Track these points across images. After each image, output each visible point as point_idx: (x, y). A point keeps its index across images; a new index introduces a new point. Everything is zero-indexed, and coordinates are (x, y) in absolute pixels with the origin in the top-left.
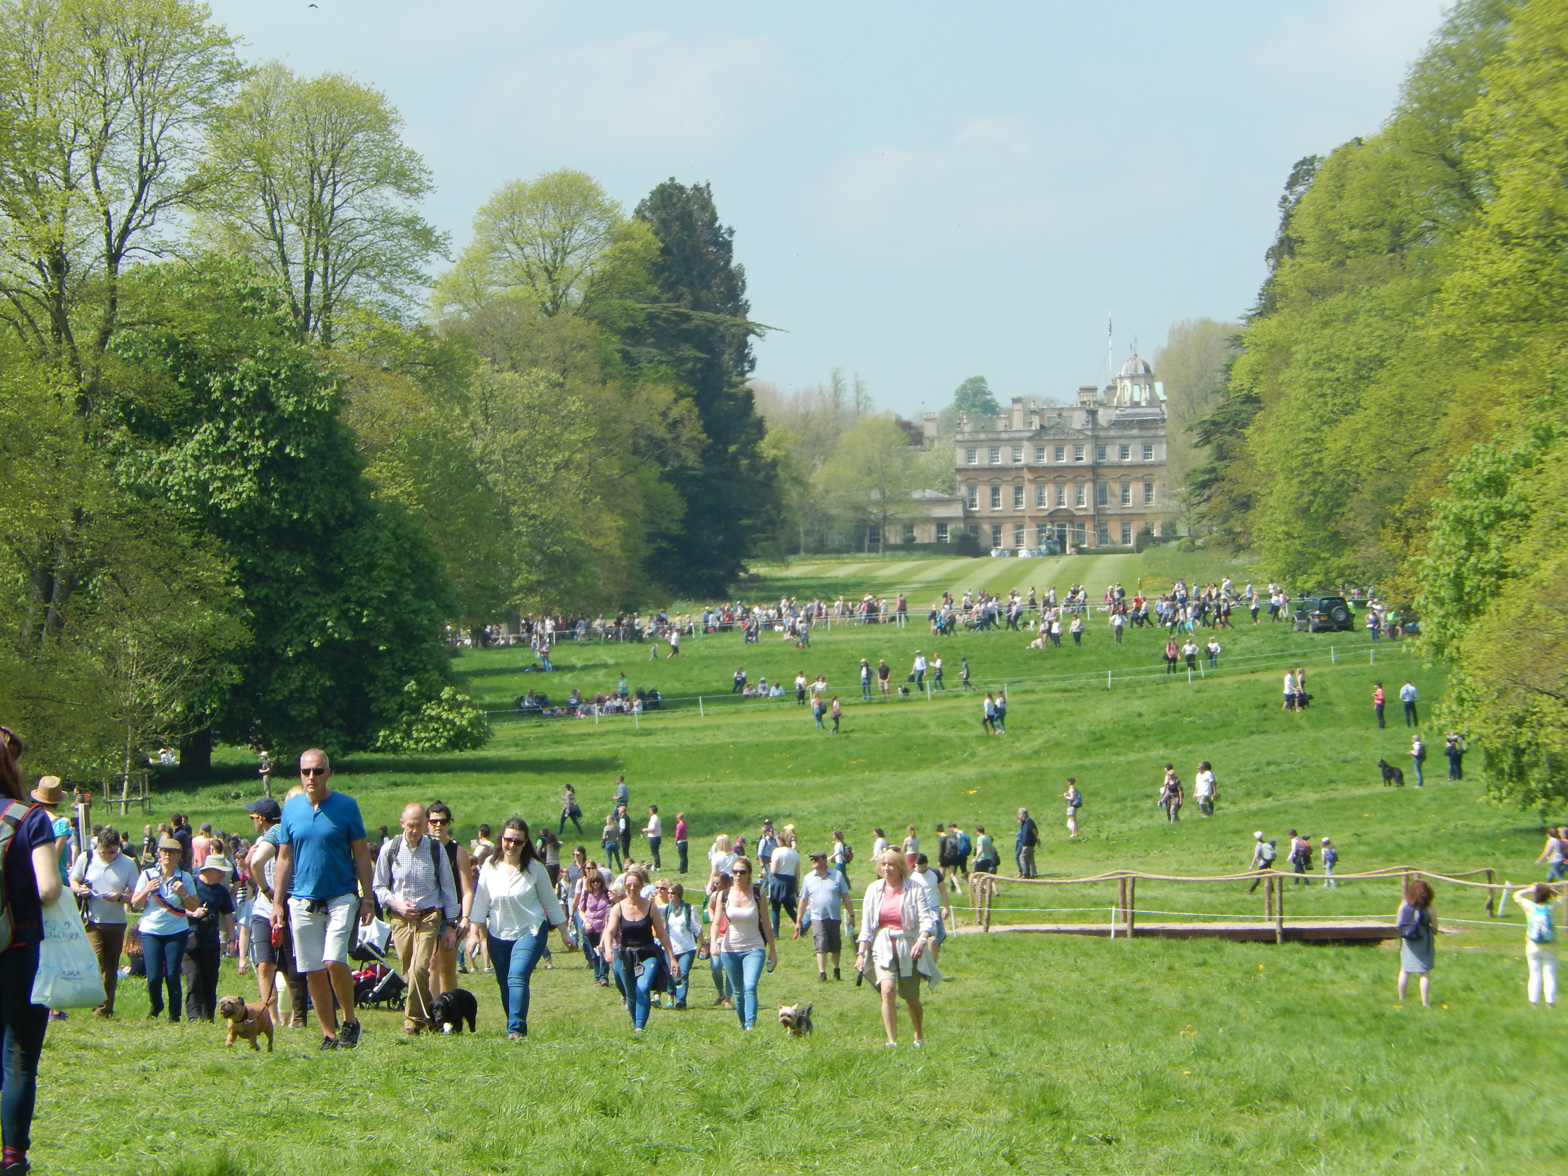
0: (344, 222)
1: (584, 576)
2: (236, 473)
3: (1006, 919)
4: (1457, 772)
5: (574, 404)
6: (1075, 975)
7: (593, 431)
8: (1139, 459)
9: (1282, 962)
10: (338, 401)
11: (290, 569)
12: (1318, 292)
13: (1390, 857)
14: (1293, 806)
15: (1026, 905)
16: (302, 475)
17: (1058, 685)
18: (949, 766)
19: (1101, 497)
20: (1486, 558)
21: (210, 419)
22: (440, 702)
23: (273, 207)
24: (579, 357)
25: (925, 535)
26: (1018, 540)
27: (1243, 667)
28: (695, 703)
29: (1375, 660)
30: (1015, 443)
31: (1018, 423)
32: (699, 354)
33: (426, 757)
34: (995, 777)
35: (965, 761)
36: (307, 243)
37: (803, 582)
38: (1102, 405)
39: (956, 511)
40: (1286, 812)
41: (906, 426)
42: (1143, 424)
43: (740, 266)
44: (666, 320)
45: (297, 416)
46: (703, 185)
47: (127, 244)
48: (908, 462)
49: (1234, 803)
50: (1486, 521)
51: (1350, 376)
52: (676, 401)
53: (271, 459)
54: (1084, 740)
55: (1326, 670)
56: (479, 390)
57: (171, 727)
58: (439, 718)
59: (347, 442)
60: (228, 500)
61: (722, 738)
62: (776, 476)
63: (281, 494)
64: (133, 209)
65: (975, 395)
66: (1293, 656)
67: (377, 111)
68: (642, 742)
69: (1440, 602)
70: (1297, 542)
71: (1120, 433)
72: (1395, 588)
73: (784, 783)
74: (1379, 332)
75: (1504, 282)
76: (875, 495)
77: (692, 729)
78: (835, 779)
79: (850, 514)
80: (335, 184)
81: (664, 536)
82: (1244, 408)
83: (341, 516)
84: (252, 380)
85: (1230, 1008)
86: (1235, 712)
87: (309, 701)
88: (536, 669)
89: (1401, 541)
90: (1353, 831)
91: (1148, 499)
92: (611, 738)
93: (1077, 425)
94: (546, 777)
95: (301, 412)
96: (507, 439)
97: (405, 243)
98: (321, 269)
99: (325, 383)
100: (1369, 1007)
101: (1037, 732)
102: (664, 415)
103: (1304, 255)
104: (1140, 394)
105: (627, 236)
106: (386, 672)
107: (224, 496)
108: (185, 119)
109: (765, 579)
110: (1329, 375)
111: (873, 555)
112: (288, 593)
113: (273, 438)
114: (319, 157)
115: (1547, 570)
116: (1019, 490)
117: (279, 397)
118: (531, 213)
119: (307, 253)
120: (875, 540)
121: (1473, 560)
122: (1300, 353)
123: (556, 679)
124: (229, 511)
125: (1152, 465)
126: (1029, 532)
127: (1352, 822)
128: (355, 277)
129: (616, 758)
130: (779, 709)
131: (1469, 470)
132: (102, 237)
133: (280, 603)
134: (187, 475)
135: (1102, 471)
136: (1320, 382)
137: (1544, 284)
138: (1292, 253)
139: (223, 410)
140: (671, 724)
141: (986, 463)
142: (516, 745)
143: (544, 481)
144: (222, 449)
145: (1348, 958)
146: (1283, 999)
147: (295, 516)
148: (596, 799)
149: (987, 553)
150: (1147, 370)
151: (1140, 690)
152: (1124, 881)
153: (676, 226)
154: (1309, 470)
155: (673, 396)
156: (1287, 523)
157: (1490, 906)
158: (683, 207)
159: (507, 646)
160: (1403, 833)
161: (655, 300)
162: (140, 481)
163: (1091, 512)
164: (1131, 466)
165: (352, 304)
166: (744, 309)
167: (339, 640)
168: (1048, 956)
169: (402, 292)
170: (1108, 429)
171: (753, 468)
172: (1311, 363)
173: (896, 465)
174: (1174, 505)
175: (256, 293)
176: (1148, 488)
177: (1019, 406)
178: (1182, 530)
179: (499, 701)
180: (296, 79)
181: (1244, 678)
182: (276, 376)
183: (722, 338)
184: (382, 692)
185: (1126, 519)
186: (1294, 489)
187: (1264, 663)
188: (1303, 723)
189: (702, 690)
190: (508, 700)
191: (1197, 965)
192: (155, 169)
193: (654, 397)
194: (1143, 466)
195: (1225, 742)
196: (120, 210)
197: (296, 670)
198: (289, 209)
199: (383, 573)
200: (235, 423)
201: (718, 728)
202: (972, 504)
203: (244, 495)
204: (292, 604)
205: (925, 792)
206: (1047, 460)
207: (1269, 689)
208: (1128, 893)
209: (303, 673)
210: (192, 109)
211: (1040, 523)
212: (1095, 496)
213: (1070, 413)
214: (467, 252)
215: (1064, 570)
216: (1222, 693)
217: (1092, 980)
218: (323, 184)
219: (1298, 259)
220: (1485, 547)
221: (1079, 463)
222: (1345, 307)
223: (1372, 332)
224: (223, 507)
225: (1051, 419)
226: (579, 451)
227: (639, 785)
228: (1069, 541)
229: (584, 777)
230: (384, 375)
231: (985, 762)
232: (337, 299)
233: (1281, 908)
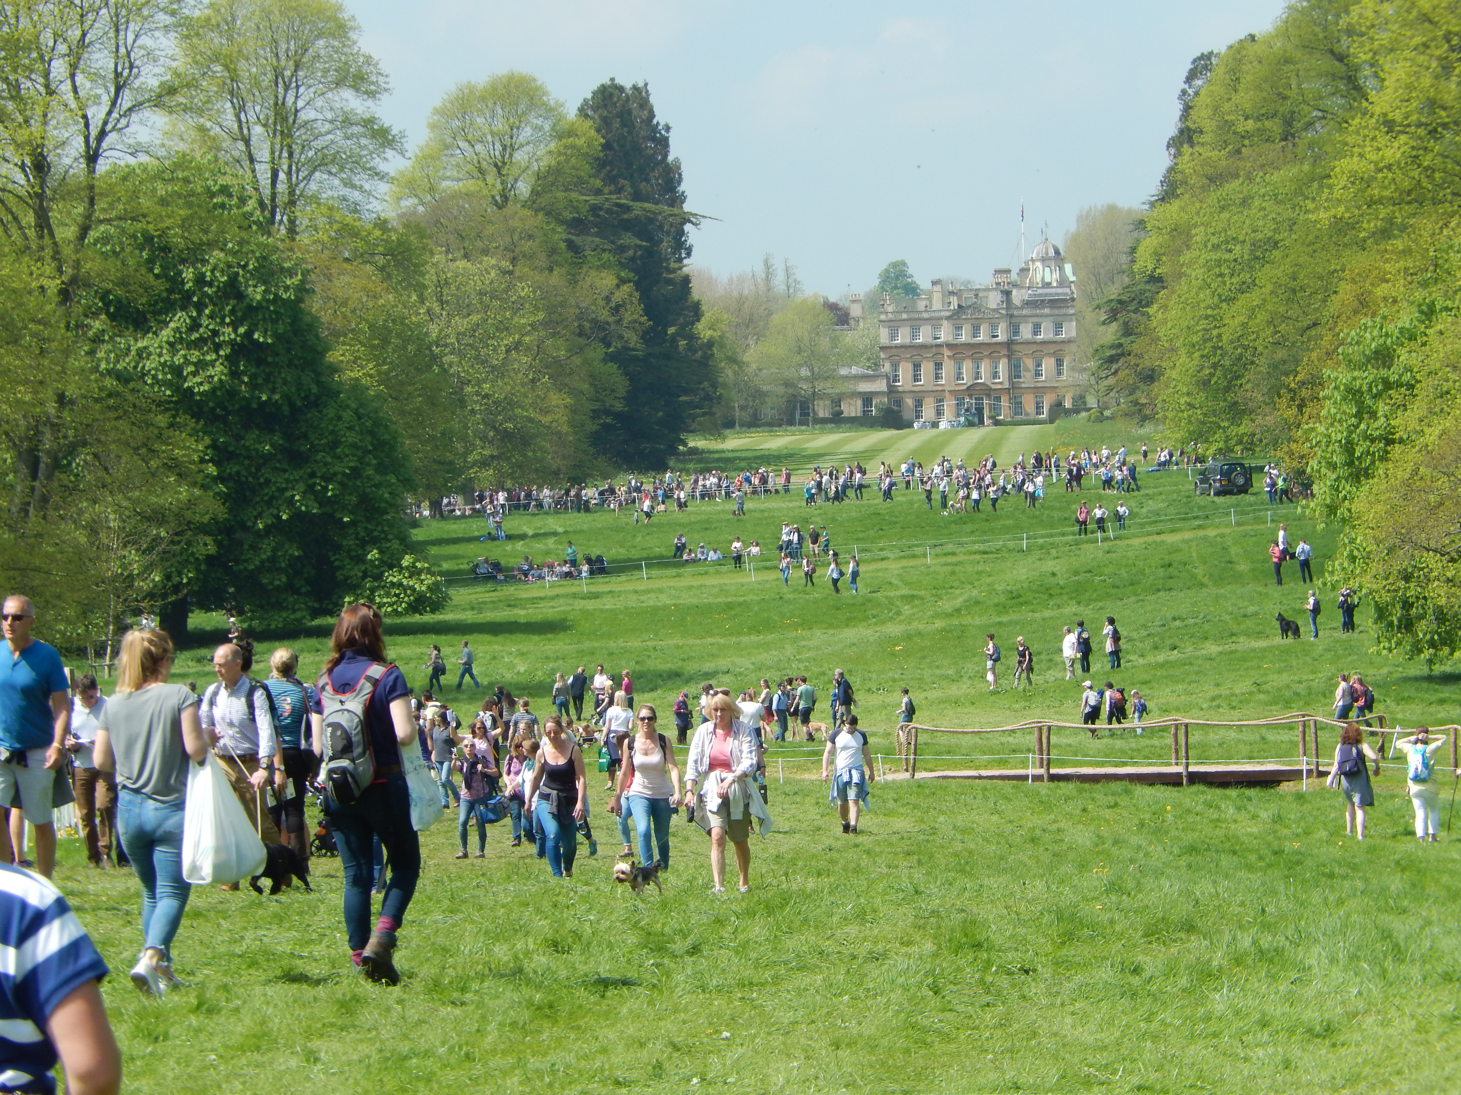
0: (306, 123)
1: (534, 451)
2: (208, 358)
3: (931, 766)
4: (1349, 625)
5: (523, 290)
6: (995, 818)
7: (541, 316)
8: (1050, 336)
9: (1187, 802)
10: (303, 290)
11: (259, 447)
12: (1216, 179)
13: (1287, 704)
14: (1197, 658)
15: (949, 752)
16: (270, 360)
17: (976, 547)
18: (876, 624)
19: (1015, 372)
20: (1376, 425)
21: (183, 308)
22: (401, 569)
23: (240, 109)
24: (527, 246)
25: (852, 409)
26: (939, 413)
27: (1149, 529)
28: (639, 567)
29: (1272, 521)
30: (935, 322)
31: (937, 305)
32: (639, 242)
34: (919, 634)
35: (891, 619)
36: (272, 144)
37: (738, 454)
38: (1015, 286)
39: (881, 386)
40: (1191, 664)
41: (833, 307)
42: (1055, 303)
43: (677, 160)
44: (608, 211)
45: (264, 304)
46: (641, 85)
47: (105, 145)
48: (835, 341)
49: (1142, 656)
50: (1374, 391)
51: (1246, 257)
52: (618, 286)
53: (241, 346)
54: (1002, 598)
55: (1227, 531)
56: (434, 278)
57: (151, 595)
58: (400, 585)
59: (312, 326)
60: (201, 384)
61: (665, 600)
62: (713, 355)
63: (250, 378)
64: (110, 113)
65: (897, 278)
66: (1196, 518)
67: (336, 19)
68: (590, 605)
69: (1333, 466)
70: (1199, 412)
71: (1033, 312)
72: (1291, 453)
73: (722, 641)
74: (1274, 215)
75: (1389, 167)
76: (805, 372)
77: (636, 592)
78: (770, 637)
79: (781, 390)
80: (298, 87)
81: (607, 412)
82: (1148, 287)
83: (306, 398)
84: (222, 271)
85: (1140, 847)
86: (1142, 572)
87: (279, 570)
89: (1295, 410)
90: (1253, 680)
91: (1059, 373)
92: (562, 601)
93: (992, 305)
94: (500, 638)
95: (268, 301)
96: (461, 323)
97: (364, 141)
98: (285, 167)
99: (291, 273)
100: (1269, 845)
101: (957, 592)
102: (607, 299)
103: (1203, 144)
104: (1051, 276)
105: (571, 133)
106: (349, 542)
107: (198, 379)
108: (157, 29)
109: (703, 452)
110: (1227, 256)
111: (803, 428)
112: (258, 469)
113: (242, 325)
114: (283, 63)
115: (1432, 435)
116: (938, 366)
117: (247, 286)
118: (481, 112)
119: (273, 152)
120: (805, 414)
121: (1363, 426)
122: (1199, 235)
123: (509, 547)
124: (200, 393)
125: (1063, 342)
126: (949, 405)
127: (1252, 673)
128: (317, 174)
129: (565, 620)
130: (718, 573)
131: (1358, 343)
132: (81, 139)
133: (250, 479)
134: (162, 360)
135: (1016, 347)
136: (1219, 263)
137: (1426, 169)
138: (1192, 144)
139: (195, 299)
140: (616, 588)
141: (907, 341)
142: (473, 609)
143: (495, 362)
144: (195, 336)
145: (1250, 799)
146: (1189, 838)
147: (264, 398)
148: (547, 658)
149: (909, 425)
150: (1057, 252)
151: (1053, 552)
152: (1040, 729)
153: (616, 124)
154: (1209, 345)
155: (615, 282)
156: (1188, 394)
157: (1382, 749)
158: (623, 106)
159: (463, 516)
160: (1300, 682)
161: (598, 192)
162: (119, 367)
163: (1006, 385)
164: (1044, 343)
165: (315, 199)
166: (681, 199)
167: (307, 513)
168: (969, 800)
169: (361, 187)
170: (1022, 308)
171: (691, 348)
172: (1209, 245)
173: (824, 344)
174: (1083, 378)
175: (225, 190)
176: (1059, 363)
177: (938, 288)
178: (1092, 402)
179: (456, 568)
181: (1150, 539)
182: (244, 267)
183: (661, 227)
184: (347, 561)
185: (1039, 391)
186: (1196, 362)
187: (1169, 525)
188: (1205, 580)
189: (645, 555)
190: (465, 567)
191: (1109, 807)
192: (129, 75)
193: (598, 283)
194: (1055, 342)
195: (1133, 599)
196: (97, 114)
197: (266, 541)
198: (255, 111)
199: (347, 451)
200: (207, 312)
201: (661, 591)
202: (896, 379)
203: (216, 379)
204: (262, 480)
205: (854, 649)
206: (964, 337)
207: (1175, 550)
208: (1044, 740)
209: (273, 544)
210: (164, 19)
211: (959, 396)
212: (1010, 371)
213: (985, 294)
214: (422, 149)
215: (982, 441)
216: (1130, 554)
217: (1011, 822)
218: (287, 88)
219: (1197, 148)
220: (1373, 415)
221: (995, 340)
222: (1241, 192)
223: (1266, 216)
224: (196, 390)
225: (969, 299)
226: (528, 334)
227: (587, 645)
228: (986, 413)
229: (536, 638)
230: (345, 265)
231: (910, 620)
232: (301, 195)
233: (1187, 752)
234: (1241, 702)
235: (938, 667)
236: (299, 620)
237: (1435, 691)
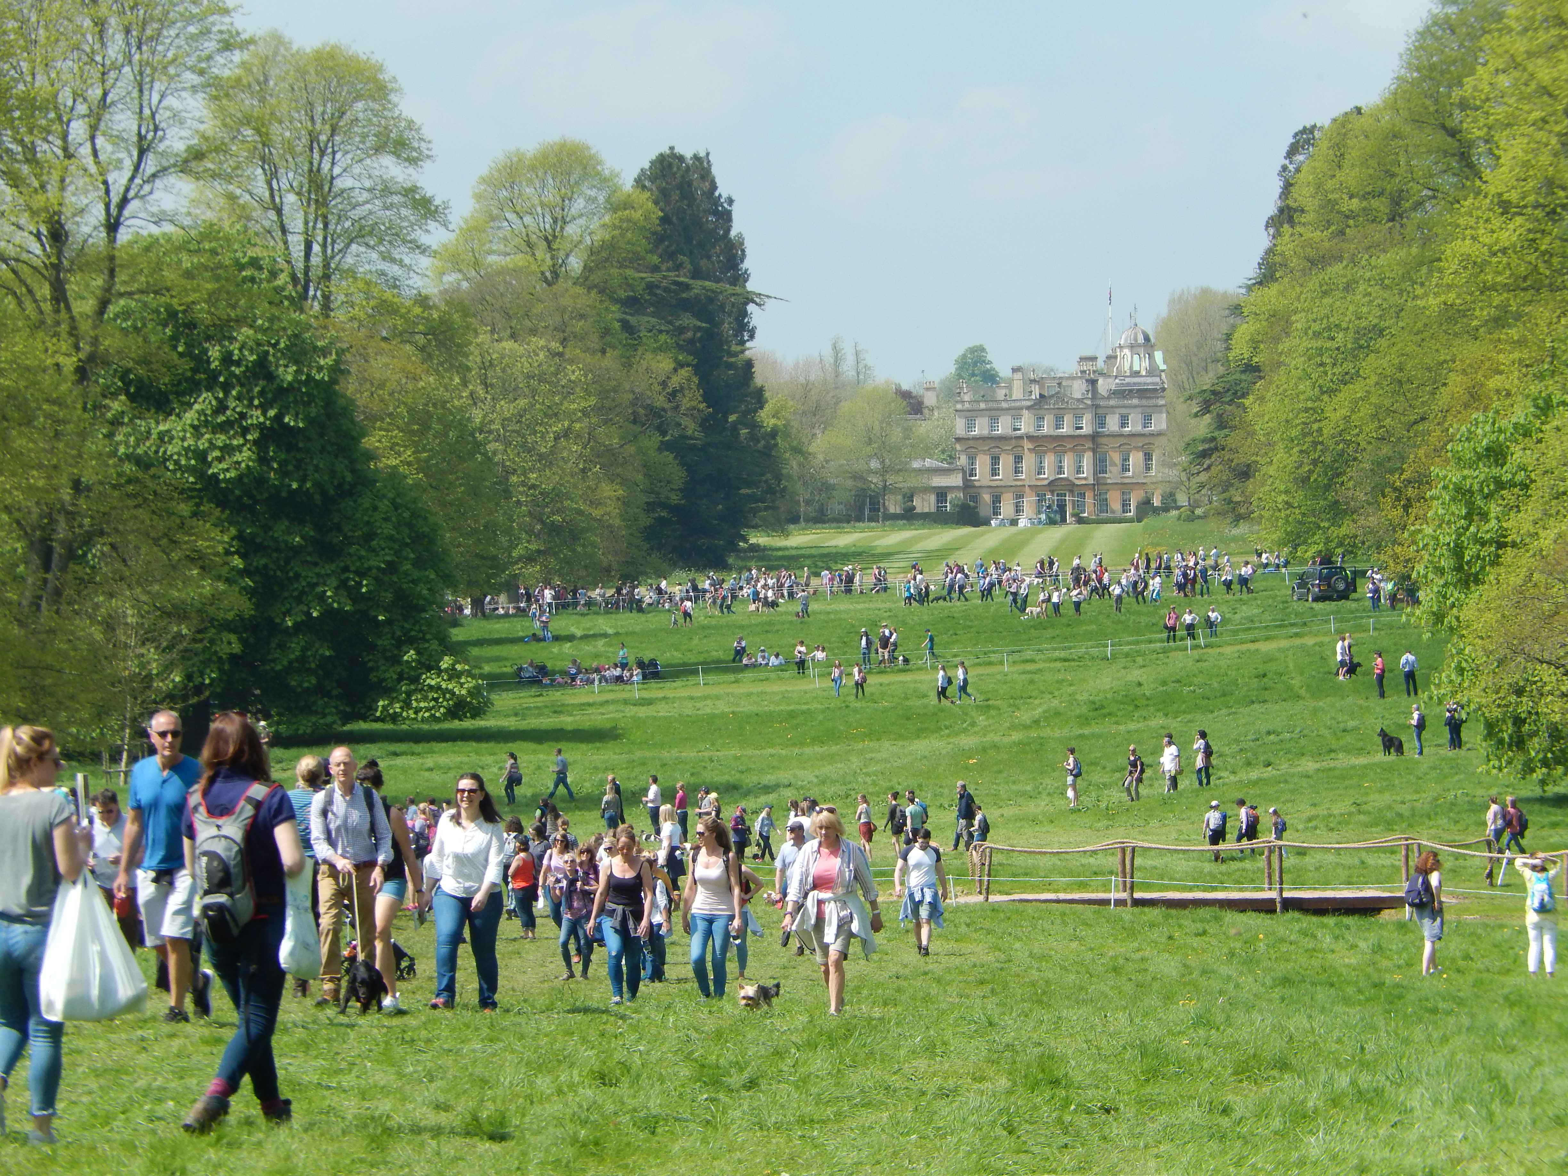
0: (343, 191)
1: (583, 546)
2: (235, 442)
3: (1006, 888)
4: (1456, 741)
5: (574, 373)
6: (1074, 945)
7: (593, 401)
8: (1139, 428)
9: (1281, 931)
10: (338, 370)
11: (289, 538)
12: (1318, 261)
13: (1389, 826)
14: (1293, 775)
15: (1026, 874)
16: (301, 445)
17: (1057, 654)
18: (948, 736)
19: (1100, 466)
20: (1486, 528)
21: (209, 388)
22: (440, 672)
23: (272, 176)
24: (579, 326)
25: (925, 504)
26: (1018, 510)
27: (1242, 636)
28: (695, 672)
29: (1375, 629)
30: (1015, 412)
31: (1017, 393)
32: (698, 323)
33: (425, 727)
34: (995, 746)
35: (965, 731)
36: (306, 213)
37: (803, 552)
38: (1102, 374)
39: (956, 480)
40: (1286, 781)
41: (906, 395)
42: (1143, 393)
43: (740, 235)
44: (666, 290)
45: (296, 385)
46: (702, 154)
47: (126, 213)
48: (907, 432)
49: (1234, 773)
50: (1486, 490)
51: (1350, 346)
52: (675, 370)
53: (271, 429)
54: (1084, 709)
55: (1326, 639)
56: (478, 359)
57: (170, 695)
58: (438, 688)
59: (347, 411)
60: (227, 470)
61: (722, 707)
62: (776, 445)
63: (280, 464)
64: (132, 179)
65: (975, 364)
66: (1292, 625)
67: (376, 81)
68: (642, 712)
69: (1440, 571)
70: (1297, 511)
71: (1121, 402)
72: (1395, 557)
73: (783, 752)
74: (1380, 301)
75: (1504, 251)
76: (874, 464)
77: (692, 698)
78: (835, 748)
79: (850, 483)
80: (334, 153)
81: (664, 506)
82: (1243, 377)
83: (340, 485)
84: (251, 350)
85: (1229, 977)
86: (1235, 682)
87: (309, 671)
88: (536, 638)
89: (1400, 511)
90: (1352, 800)
91: (1148, 468)
92: (611, 707)
93: (1077, 395)
94: (546, 747)
95: (300, 382)
96: (507, 408)
97: (404, 212)
98: (320, 239)
99: (325, 352)
100: (1368, 976)
101: (1037, 702)
102: (664, 384)
103: (1304, 225)
104: (1140, 364)
105: (627, 205)
106: (384, 642)
107: (224, 465)
108: (184, 89)
109: (765, 549)
110: (1329, 344)
111: (873, 524)
112: (287, 562)
113: (272, 408)
114: (318, 127)
115: (1546, 539)
116: (1018, 459)
117: (277, 366)
118: (530, 182)
119: (306, 223)
120: (875, 509)
121: (1472, 529)
122: (1299, 322)
123: (555, 649)
124: (226, 480)
125: (1152, 435)
126: (1029, 501)
127: (1352, 792)
128: (354, 247)
129: (615, 728)
130: (780, 678)
131: (1468, 439)
132: (101, 207)
133: (279, 573)
134: (186, 444)
135: (1101, 440)
136: (1320, 351)
137: (1543, 254)
138: (1291, 221)
139: (222, 379)
140: (670, 694)
141: (986, 432)
142: (516, 715)
143: (543, 450)
144: (221, 419)
145: (1348, 928)
146: (1282, 968)
147: (295, 486)
148: (596, 768)
149: (987, 523)
150: (1147, 339)
151: (1140, 660)
152: (1123, 850)
153: (676, 196)
154: (1309, 439)
155: (672, 366)
156: (1287, 492)
157: (1490, 875)
158: (683, 177)
159: (506, 615)
160: (1402, 802)
161: (655, 269)
162: (139, 451)
163: (1091, 481)
164: (1132, 435)
165: (351, 273)
166: (744, 277)
167: (339, 610)
168: (1047, 925)
169: (401, 261)
170: (1108, 398)
171: (753, 438)
172: (1310, 332)
173: (896, 435)
174: (1174, 474)
175: (255, 263)
176: (1148, 457)
177: (1019, 376)
178: (1182, 499)
179: (498, 671)
180: (295, 48)
181: (1244, 647)
182: (275, 345)
183: (722, 307)
184: (382, 661)
185: (1125, 488)
186: (1294, 458)
187: (1264, 633)
188: (1303, 692)
189: (701, 659)
190: (508, 670)
191: (1197, 935)
192: (154, 138)
193: (654, 366)
194: (1143, 435)
195: (1224, 711)
196: (118, 180)
197: (295, 640)
198: (288, 178)
199: (382, 543)
200: (234, 393)
201: (718, 697)
202: (972, 473)
203: (243, 465)
204: (291, 574)
205: (925, 762)
206: (1047, 429)
207: (1269, 659)
208: (1128, 862)
209: (303, 643)
210: (191, 78)
211: (1040, 492)
212: (1095, 465)
213: (1070, 382)
214: (466, 221)
215: (1063, 541)
216: (1222, 663)
217: (1091, 949)
218: (322, 153)
219: (1298, 229)
220: (1484, 516)
221: (1078, 432)
222: (1345, 276)
223: (1371, 301)
224: (222, 476)
225: (1051, 389)
226: (579, 420)
227: (638, 754)
228: (1069, 510)
229: (583, 746)
230: (383, 344)
231: (985, 731)
232: (336, 269)
233: (1281, 877)
234: (1340, 823)
235: (1014, 782)
236: (330, 726)
237: (1548, 813)
